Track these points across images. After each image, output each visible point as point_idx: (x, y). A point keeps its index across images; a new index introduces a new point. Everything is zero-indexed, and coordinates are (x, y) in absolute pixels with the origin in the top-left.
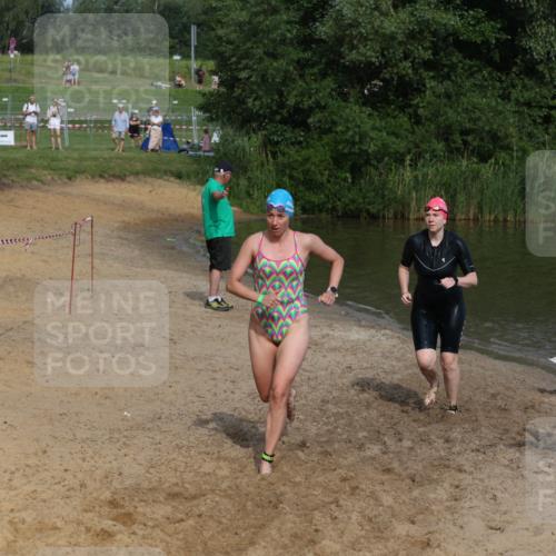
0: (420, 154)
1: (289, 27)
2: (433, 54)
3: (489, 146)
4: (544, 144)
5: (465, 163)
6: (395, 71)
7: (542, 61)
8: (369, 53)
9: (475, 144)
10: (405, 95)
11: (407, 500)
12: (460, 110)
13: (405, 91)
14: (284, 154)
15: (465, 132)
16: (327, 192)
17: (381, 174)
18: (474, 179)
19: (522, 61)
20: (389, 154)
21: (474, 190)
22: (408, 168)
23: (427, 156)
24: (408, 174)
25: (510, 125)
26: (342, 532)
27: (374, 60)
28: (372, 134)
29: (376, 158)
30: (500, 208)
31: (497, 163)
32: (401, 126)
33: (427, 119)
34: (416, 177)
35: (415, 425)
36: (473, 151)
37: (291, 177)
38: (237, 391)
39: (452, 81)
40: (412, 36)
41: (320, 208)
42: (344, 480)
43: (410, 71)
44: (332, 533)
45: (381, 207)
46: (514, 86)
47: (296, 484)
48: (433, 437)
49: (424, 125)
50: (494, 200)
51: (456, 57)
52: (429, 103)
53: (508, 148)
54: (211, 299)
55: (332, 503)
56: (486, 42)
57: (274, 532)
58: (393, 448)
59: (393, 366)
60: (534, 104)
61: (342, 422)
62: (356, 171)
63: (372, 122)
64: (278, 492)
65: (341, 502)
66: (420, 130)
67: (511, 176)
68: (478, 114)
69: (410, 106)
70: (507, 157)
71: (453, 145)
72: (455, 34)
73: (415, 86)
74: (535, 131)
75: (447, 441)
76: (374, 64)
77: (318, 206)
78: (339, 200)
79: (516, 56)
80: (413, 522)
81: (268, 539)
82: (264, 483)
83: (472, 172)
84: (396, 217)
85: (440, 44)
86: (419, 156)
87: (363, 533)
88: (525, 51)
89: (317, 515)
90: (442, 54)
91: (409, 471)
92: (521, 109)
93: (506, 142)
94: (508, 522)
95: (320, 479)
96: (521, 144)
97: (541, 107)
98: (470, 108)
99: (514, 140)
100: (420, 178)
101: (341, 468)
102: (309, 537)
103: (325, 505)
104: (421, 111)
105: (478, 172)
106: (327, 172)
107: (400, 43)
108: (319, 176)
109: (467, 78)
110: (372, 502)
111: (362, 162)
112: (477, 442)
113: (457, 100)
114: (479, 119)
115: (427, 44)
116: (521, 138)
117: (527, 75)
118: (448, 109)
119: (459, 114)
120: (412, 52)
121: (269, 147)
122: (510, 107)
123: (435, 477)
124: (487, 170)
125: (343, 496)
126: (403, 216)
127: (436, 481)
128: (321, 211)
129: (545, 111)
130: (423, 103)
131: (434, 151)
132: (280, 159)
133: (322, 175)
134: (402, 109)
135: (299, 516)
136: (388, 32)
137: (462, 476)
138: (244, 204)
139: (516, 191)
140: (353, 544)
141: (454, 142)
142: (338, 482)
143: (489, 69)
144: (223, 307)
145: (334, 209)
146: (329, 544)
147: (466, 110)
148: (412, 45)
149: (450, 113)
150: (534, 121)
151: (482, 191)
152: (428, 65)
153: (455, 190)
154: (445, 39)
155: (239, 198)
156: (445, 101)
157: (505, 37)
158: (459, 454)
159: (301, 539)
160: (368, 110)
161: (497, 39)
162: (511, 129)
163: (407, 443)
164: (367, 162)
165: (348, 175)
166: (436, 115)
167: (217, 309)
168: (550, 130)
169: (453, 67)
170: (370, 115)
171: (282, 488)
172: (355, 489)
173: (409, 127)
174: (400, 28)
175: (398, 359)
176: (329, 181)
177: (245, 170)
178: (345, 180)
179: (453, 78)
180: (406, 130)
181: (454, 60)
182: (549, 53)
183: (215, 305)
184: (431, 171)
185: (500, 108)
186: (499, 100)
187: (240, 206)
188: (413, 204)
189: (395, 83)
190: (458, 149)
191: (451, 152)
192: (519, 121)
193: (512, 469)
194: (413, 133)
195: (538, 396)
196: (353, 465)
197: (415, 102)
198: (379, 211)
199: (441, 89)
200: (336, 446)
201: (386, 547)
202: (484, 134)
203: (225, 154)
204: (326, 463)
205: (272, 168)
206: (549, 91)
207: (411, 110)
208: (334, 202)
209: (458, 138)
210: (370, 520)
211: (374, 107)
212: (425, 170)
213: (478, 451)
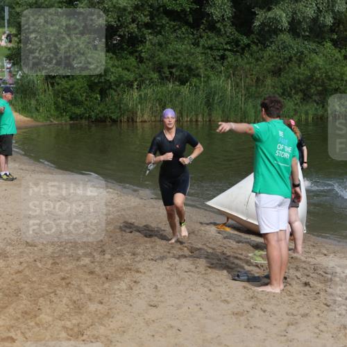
0: (143, 81)
1: (60, 5)
2: (150, 19)
3: (185, 75)
4: (221, 72)
5: (171, 86)
6: (127, 30)
7: (219, 21)
8: (110, 20)
9: (177, 73)
10: (133, 45)
11: (100, 290)
12: (167, 52)
13: (133, 42)
14: (58, 84)
15: (171, 67)
16: (85, 107)
17: (118, 95)
18: (176, 96)
19: (206, 21)
20: (123, 82)
21: (177, 103)
22: (136, 90)
23: (147, 82)
24: (136, 94)
25: (199, 62)
26: (55, 310)
27: (113, 23)
28: (113, 70)
29: (115, 84)
30: (194, 113)
31: (191, 85)
32: (131, 64)
33: (147, 59)
34: (140, 95)
35: (115, 245)
36: (176, 78)
37: (63, 98)
38: (8, 228)
39: (163, 35)
40: (137, 8)
41: (81, 117)
42: (63, 279)
43: (136, 30)
44: (48, 311)
45: (119, 115)
46: (201, 37)
47: (33, 282)
48: (125, 252)
49: (145, 63)
50: (190, 109)
51: (165, 20)
52: (148, 49)
53: (198, 76)
54: (3, 174)
55: (52, 293)
56: (183, 11)
57: (11, 310)
58: (98, 259)
59: (109, 210)
60: (214, 48)
61: (71, 244)
62: (103, 93)
63: (112, 62)
64: (20, 287)
65: (58, 292)
66: (143, 66)
67: (200, 93)
68: (179, 55)
69: (136, 51)
70: (198, 81)
71: (163, 75)
72: (164, 6)
73: (140, 39)
74: (216, 65)
75: (134, 254)
76: (113, 26)
77: (80, 115)
78: (93, 111)
79: (203, 18)
80: (102, 303)
81: (7, 315)
82: (13, 282)
83: (176, 91)
84: (128, 121)
85: (155, 12)
86: (143, 82)
87: (68, 310)
88: (209, 15)
89: (41, 300)
90: (156, 19)
91: (105, 273)
92: (206, 52)
93: (196, 72)
94: (162, 302)
95: (48, 279)
96: (207, 73)
97: (219, 50)
98: (174, 51)
99: (201, 70)
100: (143, 96)
101: (62, 272)
102: (33, 313)
103: (48, 294)
104: (143, 55)
105: (179, 91)
106: (85, 95)
107: (130, 13)
108: (80, 97)
109: (172, 33)
110: (77, 291)
111: (106, 87)
112: (153, 255)
113: (166, 47)
114: (180, 58)
115: (147, 13)
116: (206, 70)
117: (209, 30)
118: (160, 53)
119: (167, 55)
120: (137, 18)
121: (49, 80)
122: (199, 50)
123: (120, 276)
124: (185, 90)
125: (60, 289)
126: (133, 120)
127: (120, 278)
128: (81, 118)
129: (221, 52)
130: (145, 49)
131: (151, 79)
132: (56, 87)
133: (82, 96)
134: (131, 53)
135: (30, 301)
136: (122, 6)
137: (138, 275)
138: (34, 116)
139: (204, 102)
140: (61, 316)
141: (164, 73)
142: (59, 280)
143: (186, 27)
144: (10, 178)
145: (90, 117)
146: (44, 317)
147: (171, 53)
148: (137, 13)
149: (162, 55)
150: (215, 59)
151: (182, 103)
152: (147, 26)
153: (165, 103)
154: (158, 10)
155: (31, 112)
156: (158, 47)
157: (195, 7)
158: (139, 262)
159: (29, 314)
160: (110, 55)
161: (191, 9)
162: (200, 64)
163: (108, 256)
164: (110, 87)
165: (98, 96)
166: (152, 57)
167: (6, 180)
168: (225, 64)
169: (163, 26)
170: (111, 58)
171: (23, 285)
172: (68, 284)
173: (136, 65)
174: (129, 4)
175: (113, 206)
176: (86, 100)
177: (34, 94)
178: (96, 99)
179: (163, 33)
180: (134, 66)
181: (164, 22)
182: (223, 16)
183: (5, 177)
184: (149, 91)
185: (192, 51)
186: (192, 46)
187: (32, 117)
188: (139, 113)
189: (127, 37)
190: (167, 77)
191: (162, 79)
192: (205, 58)
193: (172, 270)
194: (139, 68)
195: (198, 226)
196: (71, 270)
197: (140, 49)
198: (117, 118)
199: (155, 40)
200: (63, 259)
201: (81, 318)
202: (183, 68)
203: (22, 85)
204: (54, 269)
205: (51, 93)
206: (224, 40)
207: (137, 54)
208: (90, 113)
209: (166, 71)
210: (75, 302)
211: (114, 53)
212: (146, 91)
213: (152, 259)
